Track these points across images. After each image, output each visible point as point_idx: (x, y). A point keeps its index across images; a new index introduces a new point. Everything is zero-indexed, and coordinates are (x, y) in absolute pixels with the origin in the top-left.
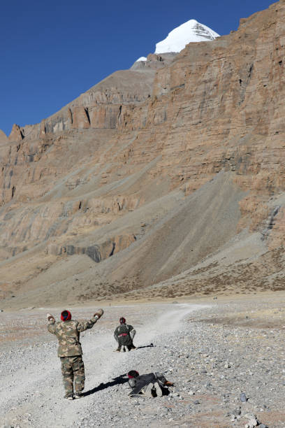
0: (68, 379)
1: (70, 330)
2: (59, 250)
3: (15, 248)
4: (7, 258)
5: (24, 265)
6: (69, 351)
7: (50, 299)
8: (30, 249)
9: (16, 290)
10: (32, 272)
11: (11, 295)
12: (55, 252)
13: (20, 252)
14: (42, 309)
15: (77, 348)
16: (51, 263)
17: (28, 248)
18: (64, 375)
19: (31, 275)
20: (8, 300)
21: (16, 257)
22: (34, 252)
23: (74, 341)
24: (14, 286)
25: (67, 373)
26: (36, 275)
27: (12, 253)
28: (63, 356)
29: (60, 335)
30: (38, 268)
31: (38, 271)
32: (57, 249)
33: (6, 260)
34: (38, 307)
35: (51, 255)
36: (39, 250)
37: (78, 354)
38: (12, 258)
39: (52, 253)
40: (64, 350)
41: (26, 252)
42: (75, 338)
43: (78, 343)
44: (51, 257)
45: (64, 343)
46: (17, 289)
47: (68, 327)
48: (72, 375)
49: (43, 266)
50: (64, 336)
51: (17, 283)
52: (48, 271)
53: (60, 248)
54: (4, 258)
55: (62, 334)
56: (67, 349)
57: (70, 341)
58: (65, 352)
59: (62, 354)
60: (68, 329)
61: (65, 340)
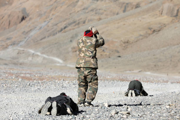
0: (82, 88)
1: (89, 44)
2: (175, 12)
3: (127, 4)
4: (117, 14)
5: (135, 24)
6: (85, 62)
7: (159, 64)
8: (144, 7)
9: (123, 49)
10: (142, 33)
11: (118, 55)
12: (170, 12)
13: (132, 8)
14: (149, 73)
15: (92, 61)
16: (165, 25)
17: (142, 5)
18: (79, 85)
19: (141, 35)
20: (114, 59)
21: (127, 13)
22: (147, 11)
23: (91, 54)
24: (121, 45)
25: (82, 83)
26: (146, 36)
27: (123, 9)
28: (79, 66)
29: (81, 47)
30: (150, 29)
31: (149, 32)
32: (173, 10)
33: (116, 16)
34: (145, 71)
35: (166, 16)
36: (153, 9)
37: (93, 67)
38: (122, 14)
39: (167, 14)
40: (81, 62)
41: (138, 10)
42: (92, 52)
43: (94, 57)
44: (165, 19)
45: (82, 55)
46: (125, 48)
47: (88, 41)
48: (86, 86)
49: (156, 27)
50: (84, 49)
51: (125, 43)
52: (161, 33)
53: (176, 8)
54: (114, 14)
55: (82, 47)
56: (84, 61)
57: (88, 54)
58: (81, 63)
59: (79, 65)
60: (88, 43)
61: (83, 52)
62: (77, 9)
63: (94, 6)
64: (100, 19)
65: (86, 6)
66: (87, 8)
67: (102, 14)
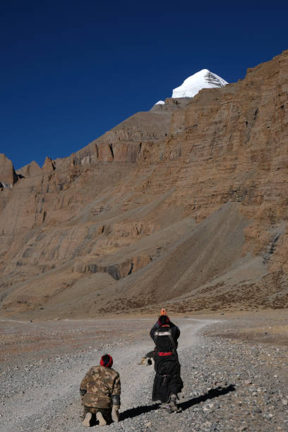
1: (108, 377)
2: (84, 268)
3: (45, 266)
4: (38, 274)
5: (52, 281)
6: (99, 401)
7: (75, 311)
10: (59, 288)
11: (40, 307)
12: (80, 269)
13: (49, 269)
14: (67, 320)
16: (77, 280)
17: (57, 266)
19: (58, 290)
20: (37, 311)
21: (45, 273)
22: (62, 270)
23: (107, 391)
24: (43, 299)
26: (62, 290)
27: (42, 270)
30: (64, 284)
31: (64, 286)
32: (82, 267)
33: (37, 277)
35: (77, 273)
36: (66, 268)
38: (41, 275)
39: (77, 271)
40: (92, 399)
41: (54, 269)
44: (76, 275)
46: (46, 301)
49: (69, 282)
51: (45, 297)
52: (73, 287)
53: (84, 266)
54: (35, 275)
55: (98, 379)
56: (97, 399)
57: (103, 390)
58: (93, 402)
59: (89, 404)
60: (106, 375)
61: (97, 387)
62: (5, 274)
63: (18, 270)
64: (24, 280)
65: (11, 271)
66: (13, 272)
67: (25, 276)
